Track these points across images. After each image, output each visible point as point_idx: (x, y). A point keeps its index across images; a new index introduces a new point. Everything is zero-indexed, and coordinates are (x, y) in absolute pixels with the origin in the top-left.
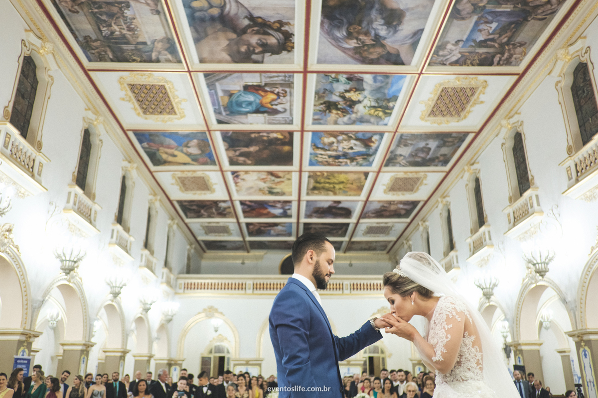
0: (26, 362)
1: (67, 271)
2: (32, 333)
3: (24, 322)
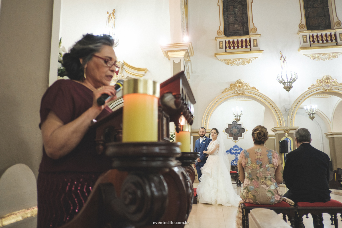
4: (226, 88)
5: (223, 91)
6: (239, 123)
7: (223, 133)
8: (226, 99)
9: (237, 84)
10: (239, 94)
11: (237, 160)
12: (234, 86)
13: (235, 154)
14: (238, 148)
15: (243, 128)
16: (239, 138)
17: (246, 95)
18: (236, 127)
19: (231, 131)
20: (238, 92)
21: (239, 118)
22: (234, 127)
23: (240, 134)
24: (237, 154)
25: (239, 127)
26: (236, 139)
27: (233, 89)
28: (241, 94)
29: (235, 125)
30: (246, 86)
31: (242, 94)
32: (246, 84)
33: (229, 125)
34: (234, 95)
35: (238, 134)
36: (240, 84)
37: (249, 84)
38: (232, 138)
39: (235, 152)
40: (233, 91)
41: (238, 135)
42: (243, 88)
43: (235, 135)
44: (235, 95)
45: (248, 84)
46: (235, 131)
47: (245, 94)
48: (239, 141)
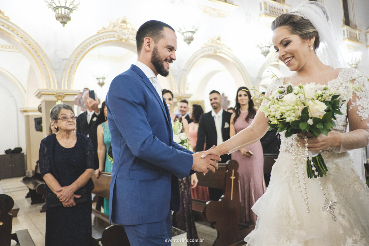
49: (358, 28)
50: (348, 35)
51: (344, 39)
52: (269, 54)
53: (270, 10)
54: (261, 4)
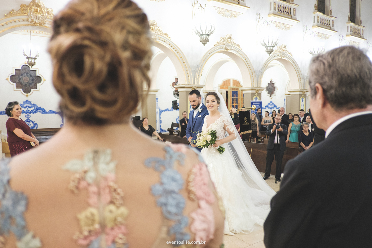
0: (259, 103)
1: (269, 53)
2: (258, 89)
3: (253, 83)
4: (13, 10)
5: (8, 14)
6: (33, 68)
7: (7, 81)
8: (13, 29)
9: (33, 7)
10: (35, 23)
11: (29, 121)
12: (27, 9)
13: (25, 113)
14: (31, 104)
15: (38, 76)
16: (32, 90)
17: (46, 27)
18: (28, 75)
19: (20, 79)
20: (33, 20)
21: (33, 61)
22: (25, 74)
23: (33, 84)
24: (29, 113)
25: (32, 75)
26: (27, 91)
27: (26, 14)
28: (38, 24)
29: (27, 71)
30: (48, 13)
31: (40, 24)
32: (48, 10)
33: (16, 70)
34: (26, 23)
35: (31, 84)
36: (37, 7)
37: (52, 10)
38: (21, 90)
39: (25, 110)
40: (25, 17)
41: (31, 86)
42: (42, 14)
43: (26, 85)
44: (28, 25)
45: (50, 10)
46: (25, 79)
47: (45, 25)
48: (31, 95)
49: (362, 24)
50: (351, 31)
51: (347, 35)
52: (272, 53)
53: (278, 10)
54: (271, 3)
